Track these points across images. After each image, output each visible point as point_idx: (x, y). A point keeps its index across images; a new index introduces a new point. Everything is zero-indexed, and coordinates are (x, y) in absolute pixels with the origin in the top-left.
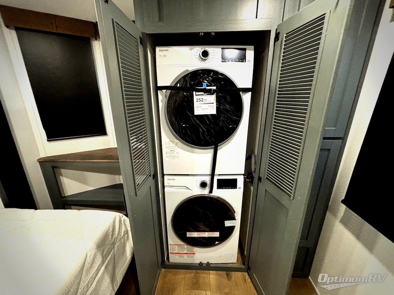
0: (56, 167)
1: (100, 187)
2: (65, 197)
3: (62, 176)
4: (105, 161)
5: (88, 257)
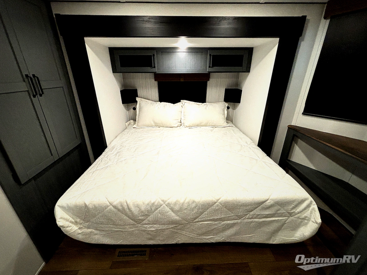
0: (297, 136)
1: (320, 171)
2: (290, 161)
3: (297, 144)
4: (340, 149)
5: (268, 202)
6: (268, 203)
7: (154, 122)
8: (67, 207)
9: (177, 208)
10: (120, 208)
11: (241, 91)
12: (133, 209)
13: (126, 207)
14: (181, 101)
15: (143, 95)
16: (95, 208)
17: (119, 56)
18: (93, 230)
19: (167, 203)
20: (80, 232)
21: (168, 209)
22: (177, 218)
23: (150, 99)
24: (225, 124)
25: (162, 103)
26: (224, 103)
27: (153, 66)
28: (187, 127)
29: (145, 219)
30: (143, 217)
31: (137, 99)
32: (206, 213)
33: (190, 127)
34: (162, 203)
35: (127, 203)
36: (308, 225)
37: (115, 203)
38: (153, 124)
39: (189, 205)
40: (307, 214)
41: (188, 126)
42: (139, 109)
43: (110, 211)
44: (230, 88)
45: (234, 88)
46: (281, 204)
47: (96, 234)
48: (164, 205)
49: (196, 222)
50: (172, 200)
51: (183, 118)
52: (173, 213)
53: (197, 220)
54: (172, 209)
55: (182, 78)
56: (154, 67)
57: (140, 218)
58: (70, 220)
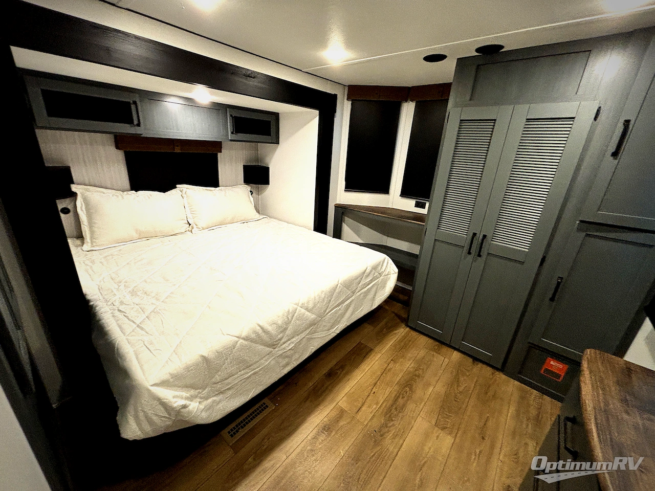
6: (368, 271)
7: (136, 231)
8: (172, 378)
9: (311, 306)
10: (253, 336)
11: (267, 169)
12: (270, 328)
13: (260, 332)
14: (177, 186)
15: (89, 179)
16: (219, 354)
17: (41, 89)
18: (214, 398)
19: (300, 305)
20: (203, 407)
21: (303, 311)
22: (313, 316)
23: (109, 186)
24: (257, 216)
25: (141, 193)
26: (246, 186)
27: (136, 122)
28: (203, 229)
29: (283, 337)
30: (281, 335)
31: (74, 188)
32: (333, 299)
33: (210, 228)
34: (296, 306)
35: (260, 326)
36: (391, 278)
37: (244, 334)
38: (135, 235)
39: (320, 297)
40: (388, 270)
41: (204, 226)
42: (84, 210)
43: (243, 347)
44: (249, 164)
45: (254, 164)
46: (375, 268)
47: (220, 402)
48: (299, 308)
49: (327, 314)
50: (303, 300)
51: (190, 216)
52: (308, 313)
53: (327, 311)
54: (307, 309)
55: (177, 146)
56: (139, 125)
57: (279, 336)
58: (184, 395)
